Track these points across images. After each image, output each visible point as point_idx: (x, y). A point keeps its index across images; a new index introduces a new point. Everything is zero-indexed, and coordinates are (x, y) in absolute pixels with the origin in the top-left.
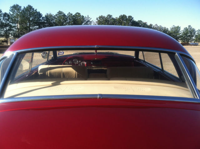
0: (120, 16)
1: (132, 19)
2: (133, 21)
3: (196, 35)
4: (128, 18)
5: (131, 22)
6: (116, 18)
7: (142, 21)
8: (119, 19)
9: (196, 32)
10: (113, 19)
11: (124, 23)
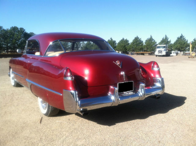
0: (11, 28)
1: (24, 31)
2: (25, 32)
3: (82, 47)
4: (19, 30)
5: (23, 34)
6: (7, 29)
7: (34, 33)
8: (11, 30)
9: (82, 45)
10: (4, 30)
11: (16, 34)
